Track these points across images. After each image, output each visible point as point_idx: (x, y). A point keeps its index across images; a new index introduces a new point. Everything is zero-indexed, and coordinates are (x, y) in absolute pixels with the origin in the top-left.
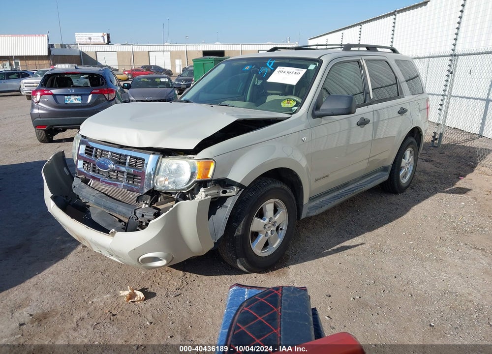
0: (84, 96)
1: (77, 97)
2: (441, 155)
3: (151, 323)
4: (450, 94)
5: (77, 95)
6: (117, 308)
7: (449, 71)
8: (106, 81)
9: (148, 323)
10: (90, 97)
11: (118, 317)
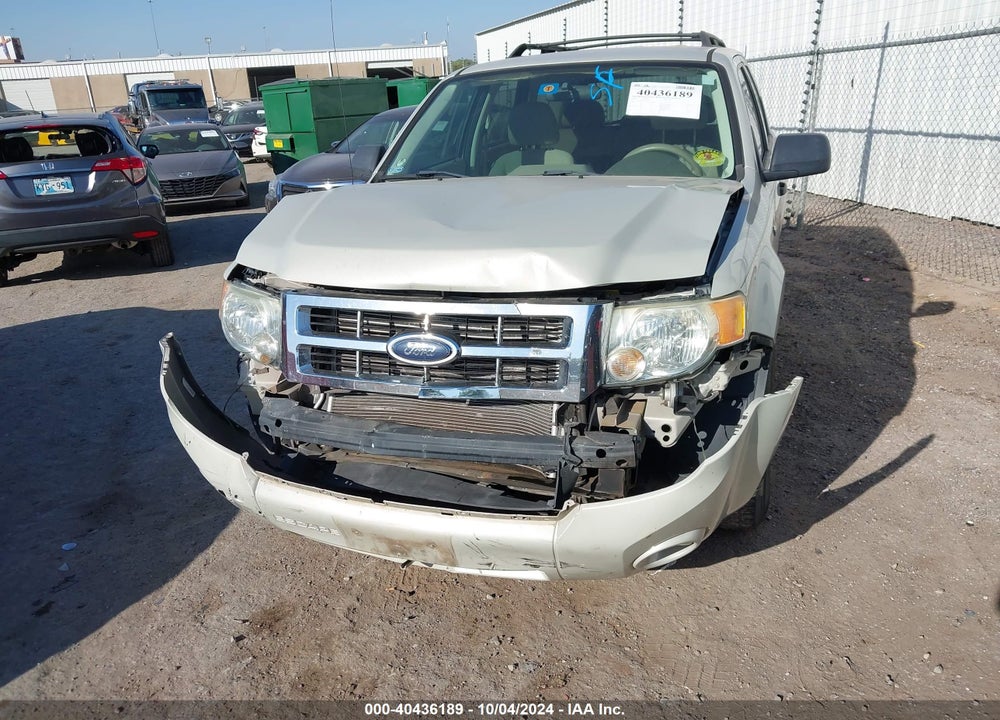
0: (78, 177)
1: (62, 180)
2: (810, 242)
3: (494, 596)
4: (813, 127)
5: (62, 175)
6: (407, 579)
7: (808, 83)
8: (119, 139)
9: (489, 597)
10: (92, 177)
11: (421, 594)
